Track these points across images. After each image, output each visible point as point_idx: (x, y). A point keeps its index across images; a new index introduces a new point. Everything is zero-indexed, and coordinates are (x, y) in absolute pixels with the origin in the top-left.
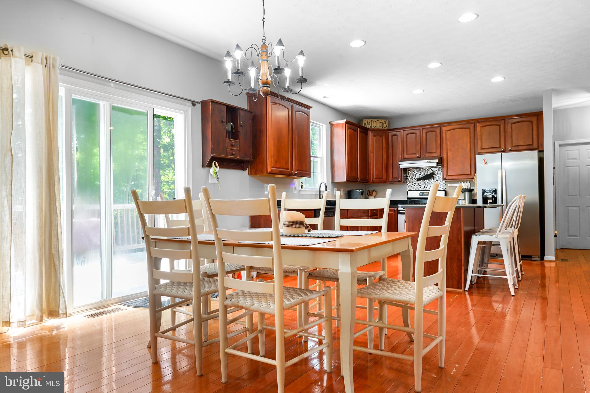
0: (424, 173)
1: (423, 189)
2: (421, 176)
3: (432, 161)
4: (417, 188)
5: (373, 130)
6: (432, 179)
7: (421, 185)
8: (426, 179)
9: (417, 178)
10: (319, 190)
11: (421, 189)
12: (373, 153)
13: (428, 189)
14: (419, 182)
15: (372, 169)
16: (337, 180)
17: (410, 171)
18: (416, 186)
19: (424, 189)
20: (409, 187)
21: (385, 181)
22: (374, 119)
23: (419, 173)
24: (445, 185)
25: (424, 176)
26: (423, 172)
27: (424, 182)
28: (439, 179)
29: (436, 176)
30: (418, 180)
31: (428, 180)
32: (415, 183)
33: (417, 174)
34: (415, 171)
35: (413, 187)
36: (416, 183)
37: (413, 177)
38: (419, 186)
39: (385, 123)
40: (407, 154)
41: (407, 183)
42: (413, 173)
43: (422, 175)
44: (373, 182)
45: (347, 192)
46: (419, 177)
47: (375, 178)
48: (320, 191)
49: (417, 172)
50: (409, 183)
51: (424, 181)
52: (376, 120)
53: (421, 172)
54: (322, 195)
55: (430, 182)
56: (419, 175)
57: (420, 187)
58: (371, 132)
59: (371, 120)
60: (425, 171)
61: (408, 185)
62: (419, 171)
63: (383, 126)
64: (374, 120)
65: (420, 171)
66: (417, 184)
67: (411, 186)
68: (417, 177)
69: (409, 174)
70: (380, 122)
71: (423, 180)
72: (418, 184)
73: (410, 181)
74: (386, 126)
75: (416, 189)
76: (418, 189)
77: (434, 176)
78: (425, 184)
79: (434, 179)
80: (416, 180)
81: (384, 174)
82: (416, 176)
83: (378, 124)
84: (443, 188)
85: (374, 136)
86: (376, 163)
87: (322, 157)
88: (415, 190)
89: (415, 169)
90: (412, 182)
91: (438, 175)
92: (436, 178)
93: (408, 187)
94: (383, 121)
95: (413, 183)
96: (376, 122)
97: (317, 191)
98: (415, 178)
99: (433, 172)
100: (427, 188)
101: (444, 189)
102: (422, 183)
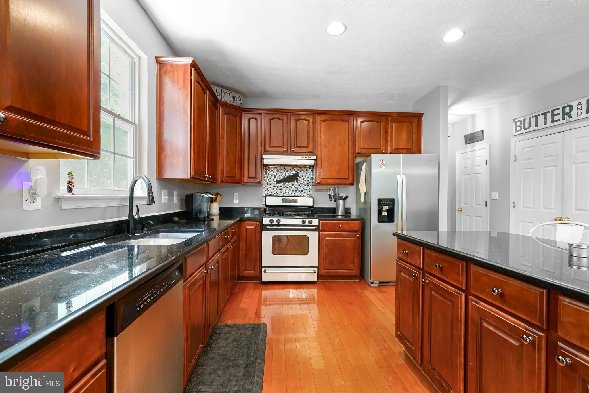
0: (286, 174)
1: (284, 194)
2: (281, 178)
3: (309, 158)
4: (276, 192)
5: (225, 105)
6: (296, 182)
7: (281, 189)
8: (289, 182)
9: (276, 180)
10: (127, 194)
11: (281, 194)
12: (223, 138)
13: (290, 194)
14: (279, 185)
15: (222, 163)
16: (169, 175)
17: (267, 169)
18: (275, 189)
19: (286, 194)
20: (266, 191)
21: (238, 181)
22: (226, 89)
23: (280, 174)
24: (311, 190)
25: (285, 177)
26: (284, 172)
27: (285, 185)
28: (304, 182)
29: (301, 179)
30: (278, 182)
31: (290, 183)
32: (273, 186)
33: (276, 174)
34: (274, 170)
35: (272, 191)
36: (275, 186)
37: (272, 178)
38: (279, 189)
39: (239, 99)
40: (270, 146)
41: (264, 186)
42: (272, 172)
43: (283, 176)
44: (222, 182)
45: (184, 197)
46: (279, 178)
47: (226, 176)
48: (131, 198)
49: (277, 172)
50: (266, 186)
51: (286, 183)
52: (229, 92)
53: (281, 173)
54: (137, 207)
55: (293, 185)
56: (279, 175)
57: (280, 191)
58: (221, 107)
59: (222, 90)
60: (287, 171)
61: (264, 188)
62: (279, 171)
63: (237, 103)
64: (225, 91)
65: (281, 171)
66: (276, 188)
67: (268, 189)
68: (277, 178)
69: (266, 174)
70: (234, 97)
71: (284, 183)
72: (278, 188)
73: (267, 183)
74: (241, 103)
75: (275, 194)
76: (278, 194)
77: (298, 178)
78: (287, 188)
79: (297, 182)
80: (275, 181)
81: (238, 171)
82: (275, 177)
83: (231, 99)
84: (308, 194)
85: (226, 114)
86: (227, 155)
87: (137, 122)
88: (273, 194)
89: (274, 168)
90: (270, 185)
91: (302, 178)
92: (299, 180)
93: (264, 191)
94: (237, 95)
95: (272, 186)
96: (228, 94)
97: (122, 199)
98: (273, 180)
99: (296, 173)
100: (288, 192)
101: (310, 195)
102: (283, 186)
